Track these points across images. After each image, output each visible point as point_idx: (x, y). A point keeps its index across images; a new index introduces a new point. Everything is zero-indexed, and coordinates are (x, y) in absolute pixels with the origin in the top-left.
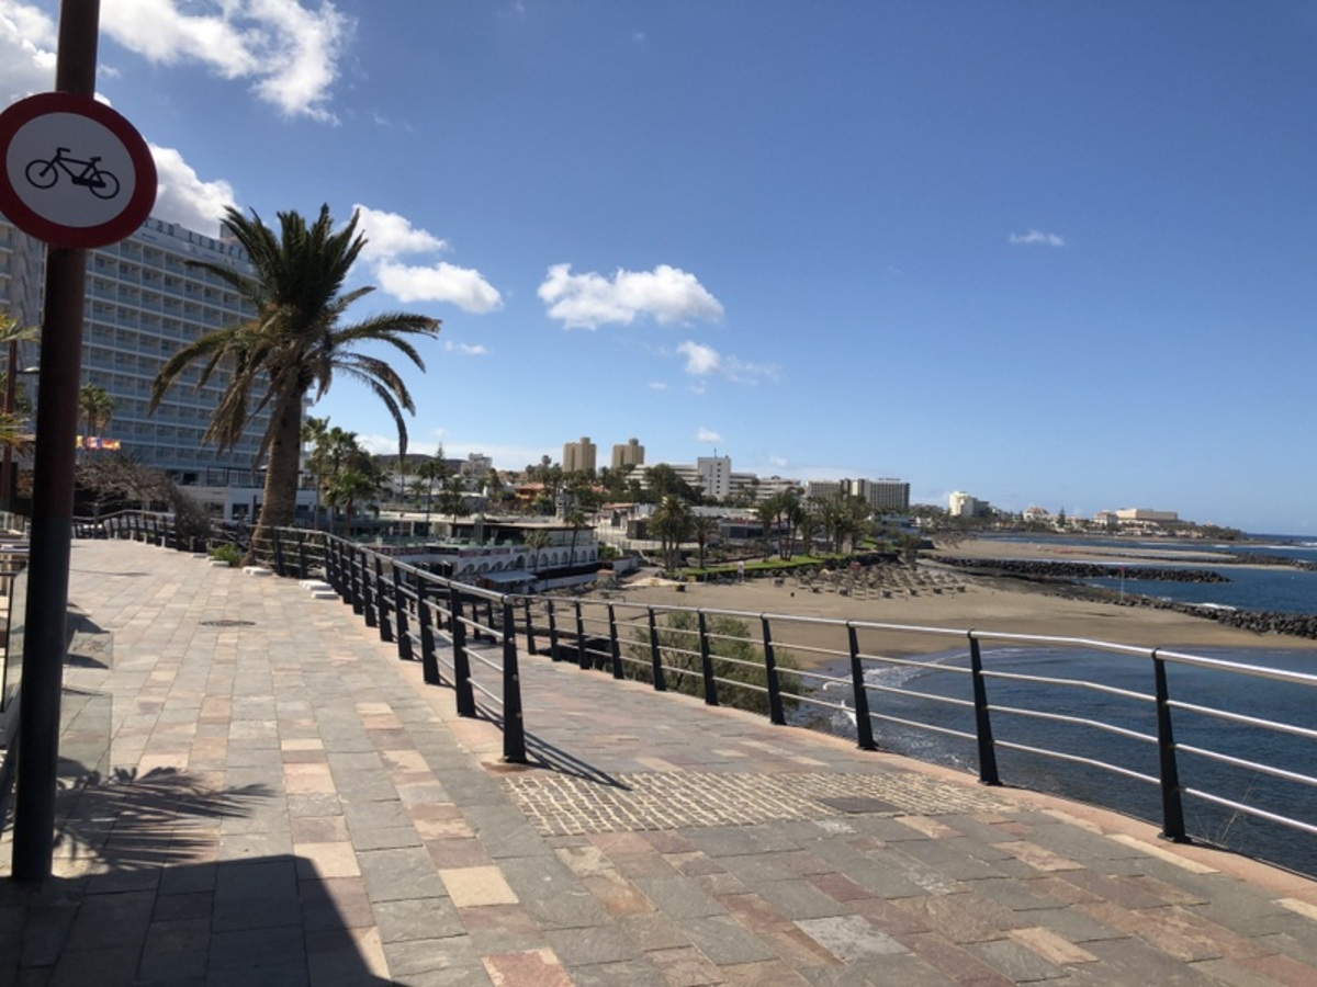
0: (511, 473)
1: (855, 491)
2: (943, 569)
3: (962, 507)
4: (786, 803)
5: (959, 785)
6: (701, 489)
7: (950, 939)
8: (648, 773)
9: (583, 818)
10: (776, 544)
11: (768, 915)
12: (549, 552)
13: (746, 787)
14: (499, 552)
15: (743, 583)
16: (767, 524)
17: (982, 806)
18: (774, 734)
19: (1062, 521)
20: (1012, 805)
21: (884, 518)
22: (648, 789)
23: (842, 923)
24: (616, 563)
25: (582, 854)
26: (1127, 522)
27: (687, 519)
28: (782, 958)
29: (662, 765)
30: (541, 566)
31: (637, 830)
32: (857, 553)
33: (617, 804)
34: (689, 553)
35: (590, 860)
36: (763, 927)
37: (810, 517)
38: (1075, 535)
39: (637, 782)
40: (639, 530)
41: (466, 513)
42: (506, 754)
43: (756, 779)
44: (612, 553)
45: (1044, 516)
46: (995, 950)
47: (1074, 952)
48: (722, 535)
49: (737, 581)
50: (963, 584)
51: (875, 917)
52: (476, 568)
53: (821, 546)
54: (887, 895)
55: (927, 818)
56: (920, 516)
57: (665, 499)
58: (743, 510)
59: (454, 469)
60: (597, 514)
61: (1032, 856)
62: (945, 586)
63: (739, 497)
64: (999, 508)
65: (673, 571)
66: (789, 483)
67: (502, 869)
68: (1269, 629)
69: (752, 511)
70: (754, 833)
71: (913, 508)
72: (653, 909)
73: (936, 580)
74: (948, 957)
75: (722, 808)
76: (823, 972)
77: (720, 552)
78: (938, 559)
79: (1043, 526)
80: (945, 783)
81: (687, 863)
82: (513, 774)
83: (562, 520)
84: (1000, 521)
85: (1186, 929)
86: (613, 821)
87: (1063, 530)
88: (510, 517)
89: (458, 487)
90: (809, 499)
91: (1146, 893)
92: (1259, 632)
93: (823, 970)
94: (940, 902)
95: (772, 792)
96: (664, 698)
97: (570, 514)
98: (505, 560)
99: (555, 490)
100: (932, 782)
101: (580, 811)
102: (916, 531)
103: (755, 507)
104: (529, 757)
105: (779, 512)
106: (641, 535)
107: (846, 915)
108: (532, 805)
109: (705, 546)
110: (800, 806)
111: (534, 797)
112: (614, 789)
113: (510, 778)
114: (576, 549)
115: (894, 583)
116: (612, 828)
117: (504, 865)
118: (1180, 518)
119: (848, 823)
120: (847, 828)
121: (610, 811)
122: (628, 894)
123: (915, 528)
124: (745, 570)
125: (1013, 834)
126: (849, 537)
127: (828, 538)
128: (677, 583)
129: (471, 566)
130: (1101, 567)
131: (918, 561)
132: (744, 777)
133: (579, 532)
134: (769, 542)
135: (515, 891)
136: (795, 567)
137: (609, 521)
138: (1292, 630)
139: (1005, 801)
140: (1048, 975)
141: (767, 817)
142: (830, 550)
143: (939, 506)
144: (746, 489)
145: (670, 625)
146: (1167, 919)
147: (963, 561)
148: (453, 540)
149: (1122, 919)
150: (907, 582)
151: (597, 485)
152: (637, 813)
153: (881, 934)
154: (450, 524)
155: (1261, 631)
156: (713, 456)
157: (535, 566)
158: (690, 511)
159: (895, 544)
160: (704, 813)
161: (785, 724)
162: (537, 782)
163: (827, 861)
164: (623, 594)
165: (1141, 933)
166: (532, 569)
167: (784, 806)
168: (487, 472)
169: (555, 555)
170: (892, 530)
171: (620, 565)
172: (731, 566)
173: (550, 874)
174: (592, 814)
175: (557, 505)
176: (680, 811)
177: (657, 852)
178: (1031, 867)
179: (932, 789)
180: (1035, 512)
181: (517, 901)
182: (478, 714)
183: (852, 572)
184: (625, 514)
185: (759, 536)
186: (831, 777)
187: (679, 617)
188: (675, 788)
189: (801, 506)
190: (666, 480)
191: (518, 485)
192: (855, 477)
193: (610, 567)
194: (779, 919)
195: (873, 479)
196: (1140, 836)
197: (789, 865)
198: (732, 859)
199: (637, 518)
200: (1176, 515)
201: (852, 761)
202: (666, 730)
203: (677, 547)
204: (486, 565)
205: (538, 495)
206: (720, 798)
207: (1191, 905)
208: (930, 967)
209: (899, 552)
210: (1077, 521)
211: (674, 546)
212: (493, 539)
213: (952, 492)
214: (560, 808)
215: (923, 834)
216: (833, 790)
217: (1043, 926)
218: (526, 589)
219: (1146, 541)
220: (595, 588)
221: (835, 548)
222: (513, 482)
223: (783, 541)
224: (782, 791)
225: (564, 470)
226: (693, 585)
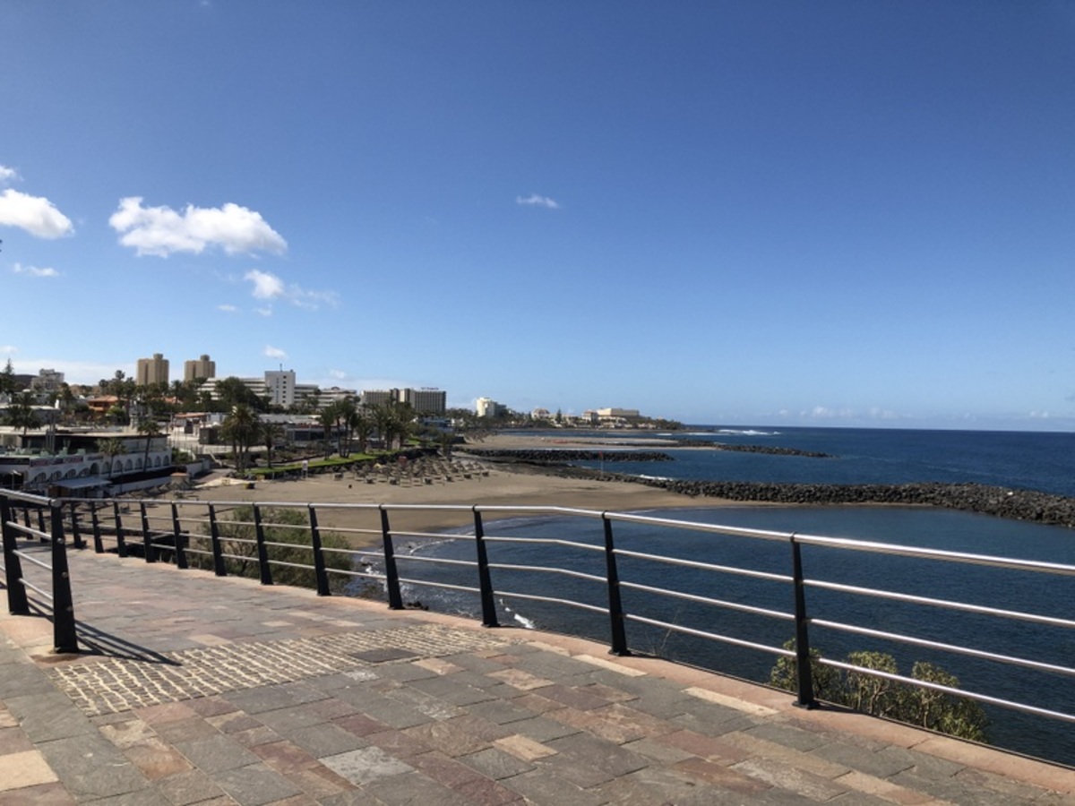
0: (83, 387)
1: (402, 399)
2: (472, 459)
3: (487, 409)
4: (322, 661)
5: (465, 630)
6: (268, 399)
7: (447, 755)
8: (200, 649)
9: (130, 695)
10: (336, 445)
11: (296, 757)
12: (123, 459)
13: (288, 651)
14: (72, 460)
15: (307, 479)
16: (328, 428)
17: (483, 645)
18: (319, 604)
19: (559, 419)
20: (505, 641)
21: (426, 420)
22: (198, 662)
23: (361, 755)
24: (189, 467)
25: (127, 728)
26: (605, 418)
27: (256, 425)
28: (306, 793)
29: (213, 641)
30: (115, 472)
31: (183, 699)
32: (405, 449)
33: (165, 679)
34: (258, 455)
35: (136, 731)
36: (292, 769)
37: (365, 421)
38: (569, 429)
39: (188, 657)
40: (211, 437)
41: (36, 425)
42: (56, 646)
43: (298, 643)
44: (185, 457)
45: (546, 415)
46: (482, 758)
47: (542, 749)
48: (287, 438)
49: (302, 478)
50: (486, 470)
51: (388, 745)
52: (48, 477)
53: (374, 445)
54: (399, 727)
55: (437, 660)
56: (455, 418)
57: (235, 407)
58: (307, 416)
59: (25, 385)
60: (171, 423)
61: (517, 679)
62: (474, 472)
63: (303, 406)
64: (514, 409)
65: (244, 472)
66: (347, 392)
67: (43, 752)
68: (699, 493)
69: (314, 417)
70: (291, 689)
71: (449, 411)
72: (191, 768)
73: (467, 468)
74: (445, 769)
75: (266, 672)
76: (340, 797)
77: (287, 454)
78: (468, 451)
79: (546, 422)
80: (455, 630)
81: (229, 722)
82: (64, 663)
83: (135, 429)
84: (515, 420)
85: (622, 720)
86: (161, 695)
87: (560, 425)
88: (83, 428)
89: (28, 400)
90: (364, 405)
91: (596, 697)
92: (693, 496)
93: (341, 797)
94: (442, 726)
95: (311, 653)
96: (224, 582)
97: (143, 423)
98: (78, 467)
99: (128, 402)
100: (446, 629)
101: (128, 689)
102: (451, 430)
103: (317, 414)
104: (81, 646)
105: (338, 418)
106: (212, 442)
107: (364, 748)
108: (80, 690)
109: (273, 448)
110: (333, 662)
111: (83, 682)
112: (165, 666)
113: (59, 668)
114: (150, 455)
115: (434, 472)
116: (159, 701)
117: (47, 748)
118: (641, 414)
119: (373, 671)
120: (372, 675)
121: (158, 686)
122: (169, 757)
123: (451, 427)
124: (309, 468)
125: (505, 664)
126: (398, 436)
127: (380, 438)
128: (247, 482)
129: (43, 475)
130: (587, 452)
131: (453, 453)
132: (288, 643)
133: (152, 439)
134: (330, 443)
135: (55, 771)
136: (352, 463)
137: (182, 429)
138: (714, 493)
139: (501, 638)
140: (520, 771)
141: (305, 674)
142: (383, 448)
143: (469, 409)
144: (309, 398)
145: (235, 519)
146: (610, 714)
147: (487, 452)
148: (23, 451)
149: (577, 718)
150: (444, 471)
151: (171, 397)
152: (184, 685)
153: (392, 759)
154: (20, 436)
155: (695, 495)
156: (279, 370)
157: (110, 472)
158: (258, 418)
159: (434, 441)
160: (248, 677)
161: (329, 595)
162: (87, 668)
163: (353, 704)
164: (196, 493)
165: (591, 727)
166: (107, 475)
167: (320, 663)
168: (59, 386)
169: (130, 461)
170: (433, 429)
171: (193, 468)
172: (296, 465)
173: (92, 750)
174: (141, 691)
175: (131, 416)
176: (226, 678)
177: (200, 717)
178: (515, 689)
179: (445, 635)
180: (540, 413)
181: (56, 779)
182: (32, 611)
183: (400, 465)
184: (197, 422)
185: (320, 438)
186: (363, 635)
187: (243, 511)
188: (223, 658)
189: (357, 412)
190: (235, 391)
191: (92, 398)
192: (402, 387)
193: (183, 470)
194: (307, 759)
195: (417, 388)
196: (595, 654)
197: (319, 713)
198: (270, 714)
199: (209, 426)
200: (638, 412)
201: (382, 620)
202: (221, 610)
203: (247, 450)
204: (58, 473)
205: (112, 407)
206: (263, 663)
207: (627, 701)
208: (430, 779)
209: (438, 447)
210: (570, 418)
211: (244, 449)
212: (65, 449)
213: (478, 398)
214: (109, 689)
215: (432, 672)
216: (364, 645)
217: (520, 733)
218: (100, 493)
219: (617, 432)
220: (170, 489)
221: (386, 446)
222: (86, 395)
223: (342, 442)
224: (320, 651)
225: (137, 384)
226: (262, 483)
